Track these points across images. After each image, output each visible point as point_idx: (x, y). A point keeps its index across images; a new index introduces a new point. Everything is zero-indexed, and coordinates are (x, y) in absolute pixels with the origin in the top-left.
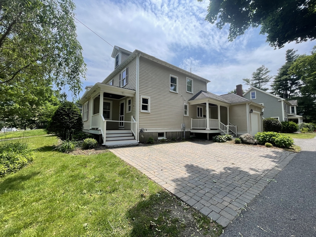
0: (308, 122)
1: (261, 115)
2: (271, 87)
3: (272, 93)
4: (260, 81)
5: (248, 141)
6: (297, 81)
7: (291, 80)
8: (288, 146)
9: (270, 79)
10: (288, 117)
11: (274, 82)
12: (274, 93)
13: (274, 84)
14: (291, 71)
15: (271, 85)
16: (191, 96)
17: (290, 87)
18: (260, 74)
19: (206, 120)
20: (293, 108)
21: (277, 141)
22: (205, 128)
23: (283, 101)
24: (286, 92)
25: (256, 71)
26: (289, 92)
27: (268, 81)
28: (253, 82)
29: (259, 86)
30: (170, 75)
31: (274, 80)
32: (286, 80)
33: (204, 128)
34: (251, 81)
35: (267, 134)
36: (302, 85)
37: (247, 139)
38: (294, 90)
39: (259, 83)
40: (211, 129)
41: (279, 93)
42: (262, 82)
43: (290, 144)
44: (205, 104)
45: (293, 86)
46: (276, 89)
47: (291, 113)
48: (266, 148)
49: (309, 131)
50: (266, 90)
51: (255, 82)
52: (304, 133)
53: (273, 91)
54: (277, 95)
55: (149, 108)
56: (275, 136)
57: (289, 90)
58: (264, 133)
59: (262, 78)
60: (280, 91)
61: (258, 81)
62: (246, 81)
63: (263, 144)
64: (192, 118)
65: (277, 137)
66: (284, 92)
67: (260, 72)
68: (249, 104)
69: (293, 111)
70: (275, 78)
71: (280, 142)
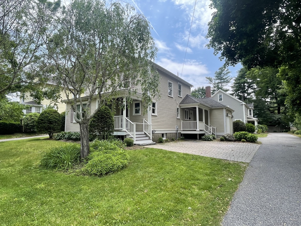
0: (262, 124)
1: (232, 118)
2: (231, 88)
3: (232, 94)
4: (222, 81)
5: (230, 139)
6: (252, 85)
7: (248, 83)
8: (255, 140)
9: (230, 80)
10: (248, 119)
11: (234, 83)
12: (234, 94)
13: (234, 85)
14: (248, 75)
15: (231, 86)
16: (181, 100)
17: (247, 90)
18: (221, 74)
19: (196, 122)
20: (250, 111)
21: (248, 138)
22: (196, 129)
23: (244, 104)
24: (244, 95)
25: (218, 71)
26: (246, 95)
27: (229, 82)
28: (215, 81)
29: (221, 86)
30: (168, 81)
31: (234, 81)
32: (244, 83)
33: (194, 129)
34: (214, 80)
35: (242, 133)
36: (256, 88)
37: (229, 137)
38: (250, 93)
39: (221, 83)
40: (200, 130)
41: (238, 95)
42: (224, 82)
43: (256, 140)
44: (195, 108)
45: (250, 89)
46: (236, 91)
47: (249, 115)
48: (242, 143)
49: (263, 132)
50: (227, 91)
51: (217, 81)
52: (259, 133)
53: (233, 93)
54: (236, 97)
55: (156, 111)
56: (247, 134)
57: (246, 93)
58: (240, 133)
59: (224, 78)
60: (239, 93)
61: (220, 81)
62: (209, 80)
63: (240, 141)
64: (182, 120)
65: (248, 135)
66: (242, 94)
67: (222, 72)
68: (225, 109)
69: (250, 114)
70: (235, 80)
71: (250, 139)
